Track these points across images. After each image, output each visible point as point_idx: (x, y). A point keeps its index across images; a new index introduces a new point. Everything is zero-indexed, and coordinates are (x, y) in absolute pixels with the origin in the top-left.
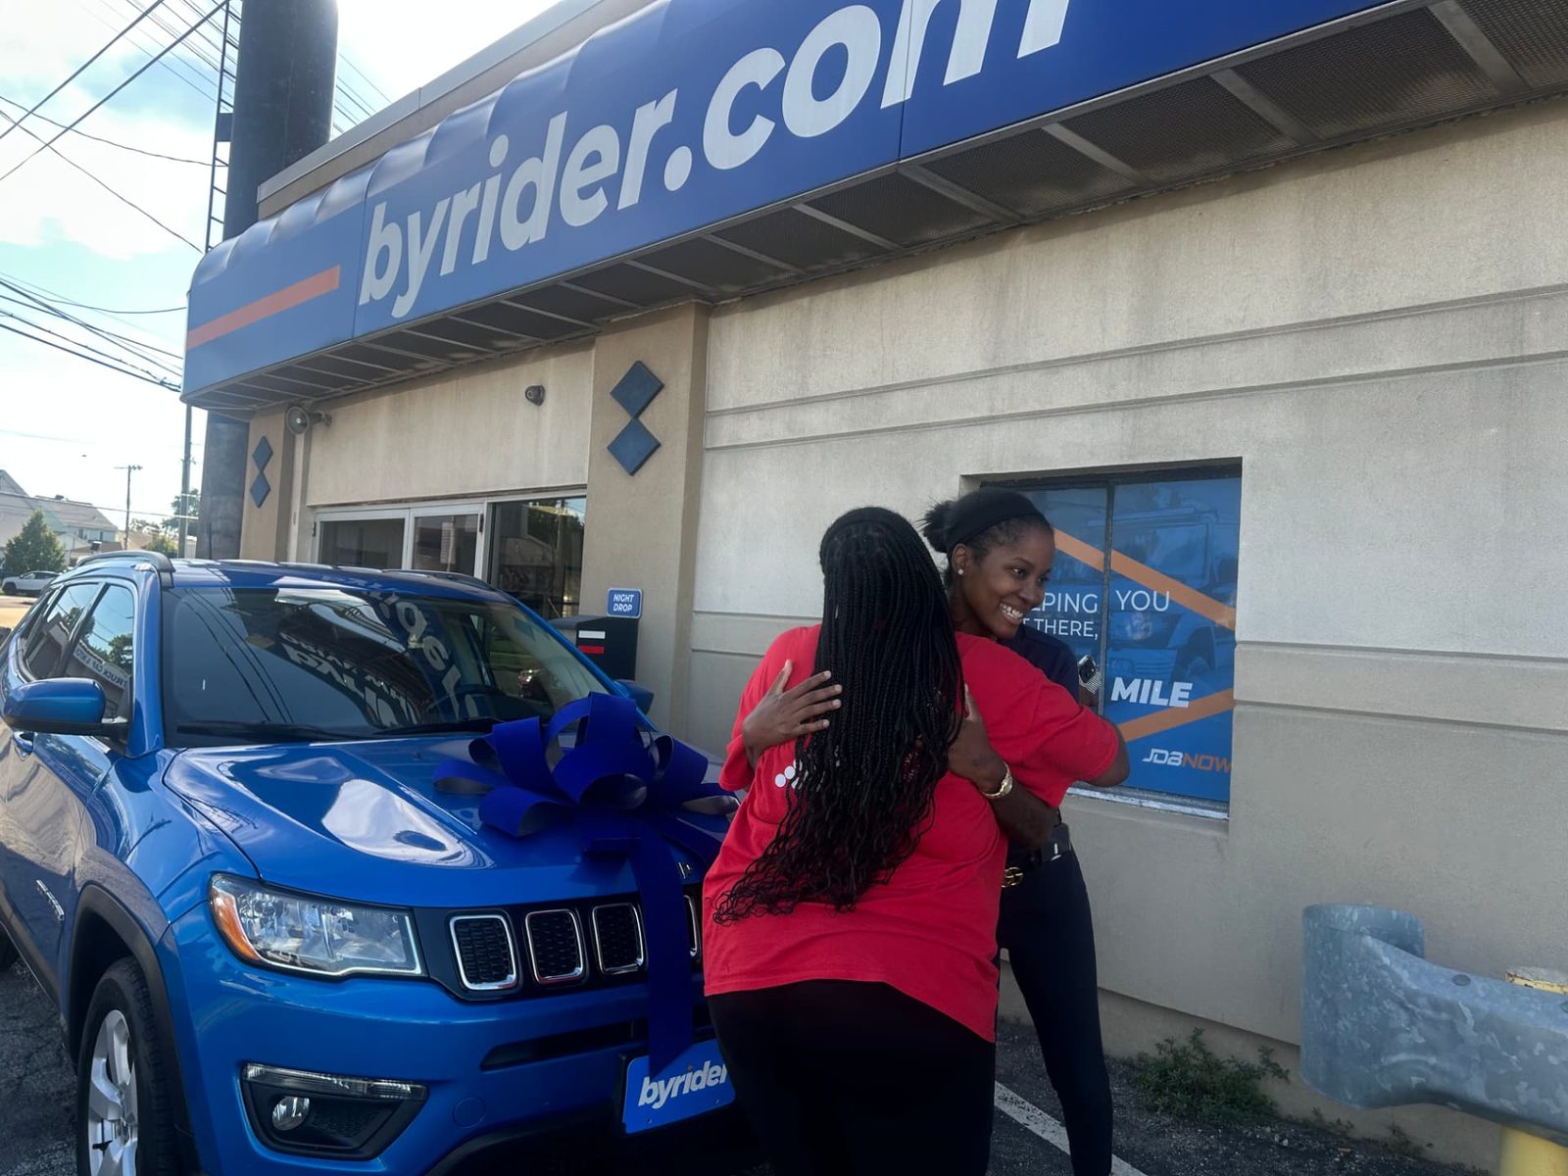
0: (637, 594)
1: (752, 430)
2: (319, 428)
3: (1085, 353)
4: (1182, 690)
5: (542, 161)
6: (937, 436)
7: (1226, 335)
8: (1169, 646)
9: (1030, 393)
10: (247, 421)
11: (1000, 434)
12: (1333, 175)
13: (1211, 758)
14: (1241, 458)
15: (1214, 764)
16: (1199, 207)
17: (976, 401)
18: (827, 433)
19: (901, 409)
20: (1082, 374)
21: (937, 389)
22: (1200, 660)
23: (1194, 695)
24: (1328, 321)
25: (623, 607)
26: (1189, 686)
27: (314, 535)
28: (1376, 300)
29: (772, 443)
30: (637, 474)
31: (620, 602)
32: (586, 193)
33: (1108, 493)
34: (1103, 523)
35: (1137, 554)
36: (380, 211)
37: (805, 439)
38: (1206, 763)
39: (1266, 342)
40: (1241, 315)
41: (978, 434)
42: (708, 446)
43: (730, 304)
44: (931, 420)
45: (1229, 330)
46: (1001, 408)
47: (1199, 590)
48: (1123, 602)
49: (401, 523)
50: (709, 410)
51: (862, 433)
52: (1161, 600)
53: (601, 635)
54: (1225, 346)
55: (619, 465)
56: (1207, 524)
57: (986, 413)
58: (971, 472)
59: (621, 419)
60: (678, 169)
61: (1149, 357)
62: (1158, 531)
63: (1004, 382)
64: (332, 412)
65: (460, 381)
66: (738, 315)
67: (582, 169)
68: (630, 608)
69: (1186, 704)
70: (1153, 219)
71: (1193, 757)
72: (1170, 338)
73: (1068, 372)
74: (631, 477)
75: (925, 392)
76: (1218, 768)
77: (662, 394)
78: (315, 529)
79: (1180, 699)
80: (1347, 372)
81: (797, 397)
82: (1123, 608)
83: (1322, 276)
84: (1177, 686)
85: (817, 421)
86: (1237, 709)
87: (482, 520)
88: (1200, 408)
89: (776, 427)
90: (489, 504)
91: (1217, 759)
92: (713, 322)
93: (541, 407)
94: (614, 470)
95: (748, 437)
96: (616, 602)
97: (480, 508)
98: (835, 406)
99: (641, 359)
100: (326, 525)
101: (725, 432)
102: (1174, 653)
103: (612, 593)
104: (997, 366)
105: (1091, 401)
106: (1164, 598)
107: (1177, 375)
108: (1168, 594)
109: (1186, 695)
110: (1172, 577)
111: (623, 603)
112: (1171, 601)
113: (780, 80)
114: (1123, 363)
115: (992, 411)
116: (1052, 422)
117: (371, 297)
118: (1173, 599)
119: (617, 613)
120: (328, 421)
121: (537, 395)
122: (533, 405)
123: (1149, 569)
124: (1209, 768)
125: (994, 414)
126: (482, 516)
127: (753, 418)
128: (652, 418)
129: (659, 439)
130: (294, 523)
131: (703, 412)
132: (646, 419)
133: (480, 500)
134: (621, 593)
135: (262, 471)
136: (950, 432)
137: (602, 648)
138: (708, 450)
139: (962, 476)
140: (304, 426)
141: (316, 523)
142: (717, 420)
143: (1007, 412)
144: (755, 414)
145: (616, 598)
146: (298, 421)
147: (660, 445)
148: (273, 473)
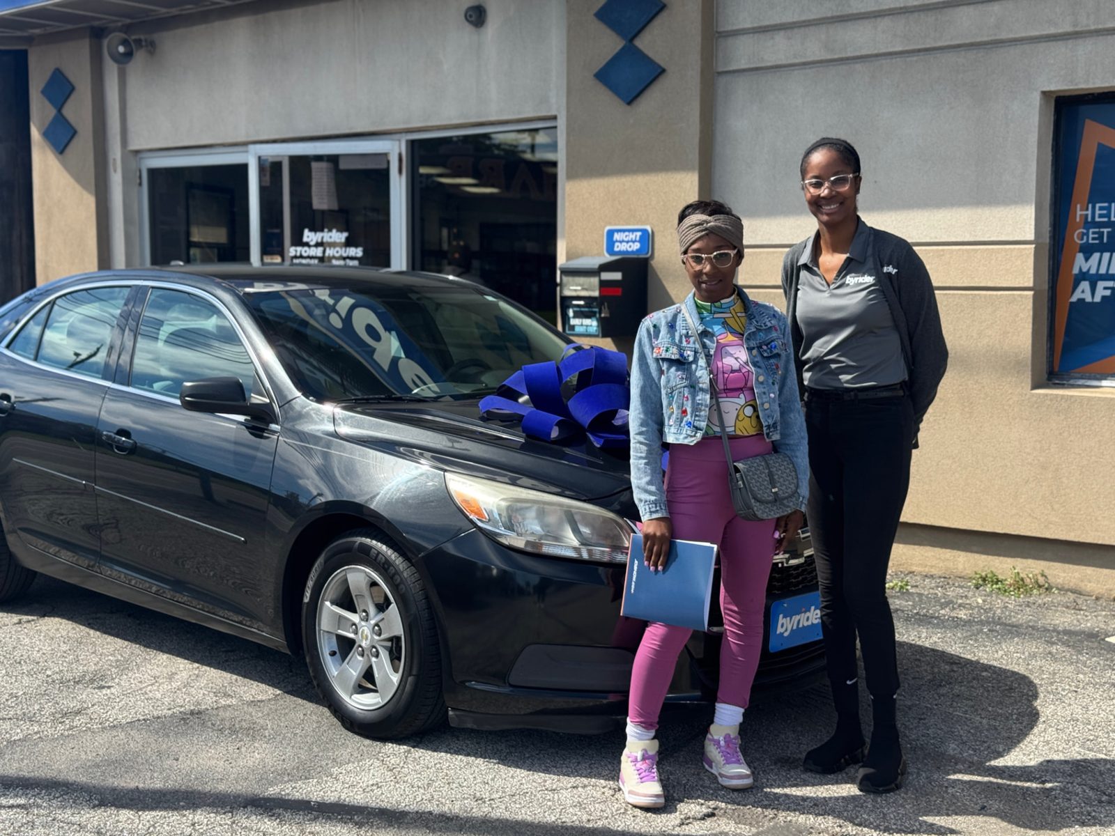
0: (644, 231)
1: (778, 50)
2: (140, 56)
6: (1014, 51)
10: (23, 47)
11: (1084, 49)
17: (1057, 16)
18: (876, 52)
25: (628, 245)
27: (140, 184)
29: (804, 64)
30: (635, 103)
31: (623, 241)
37: (848, 59)
41: (1060, 50)
42: (720, 70)
44: (1004, 35)
46: (1086, 22)
50: (722, 30)
51: (919, 51)
53: (617, 276)
55: (610, 93)
57: (1069, 29)
58: (1053, 88)
59: (608, 44)
64: (156, 37)
68: (636, 246)
74: (628, 108)
75: (996, 7)
77: (664, 14)
78: (140, 177)
81: (835, 14)
85: (862, 39)
87: (399, 160)
89: (813, 47)
90: (407, 141)
93: (482, 29)
94: (605, 99)
95: (770, 59)
96: (617, 241)
97: (398, 147)
98: (885, 23)
100: (153, 172)
101: (742, 53)
103: (611, 233)
111: (628, 242)
115: (1075, 26)
119: (621, 252)
120: (152, 47)
121: (477, 17)
122: (469, 28)
125: (1078, 29)
126: (399, 155)
127: (780, 37)
128: (652, 42)
129: (662, 64)
130: (115, 171)
131: (717, 32)
132: (643, 43)
133: (397, 136)
134: (624, 231)
135: (59, 111)
136: (1027, 48)
137: (620, 289)
138: (720, 73)
139: (1044, 93)
140: (129, 55)
141: (140, 171)
142: (730, 41)
143: (1093, 28)
144: (782, 33)
145: (617, 236)
146: (121, 49)
147: (663, 71)
148: (79, 111)
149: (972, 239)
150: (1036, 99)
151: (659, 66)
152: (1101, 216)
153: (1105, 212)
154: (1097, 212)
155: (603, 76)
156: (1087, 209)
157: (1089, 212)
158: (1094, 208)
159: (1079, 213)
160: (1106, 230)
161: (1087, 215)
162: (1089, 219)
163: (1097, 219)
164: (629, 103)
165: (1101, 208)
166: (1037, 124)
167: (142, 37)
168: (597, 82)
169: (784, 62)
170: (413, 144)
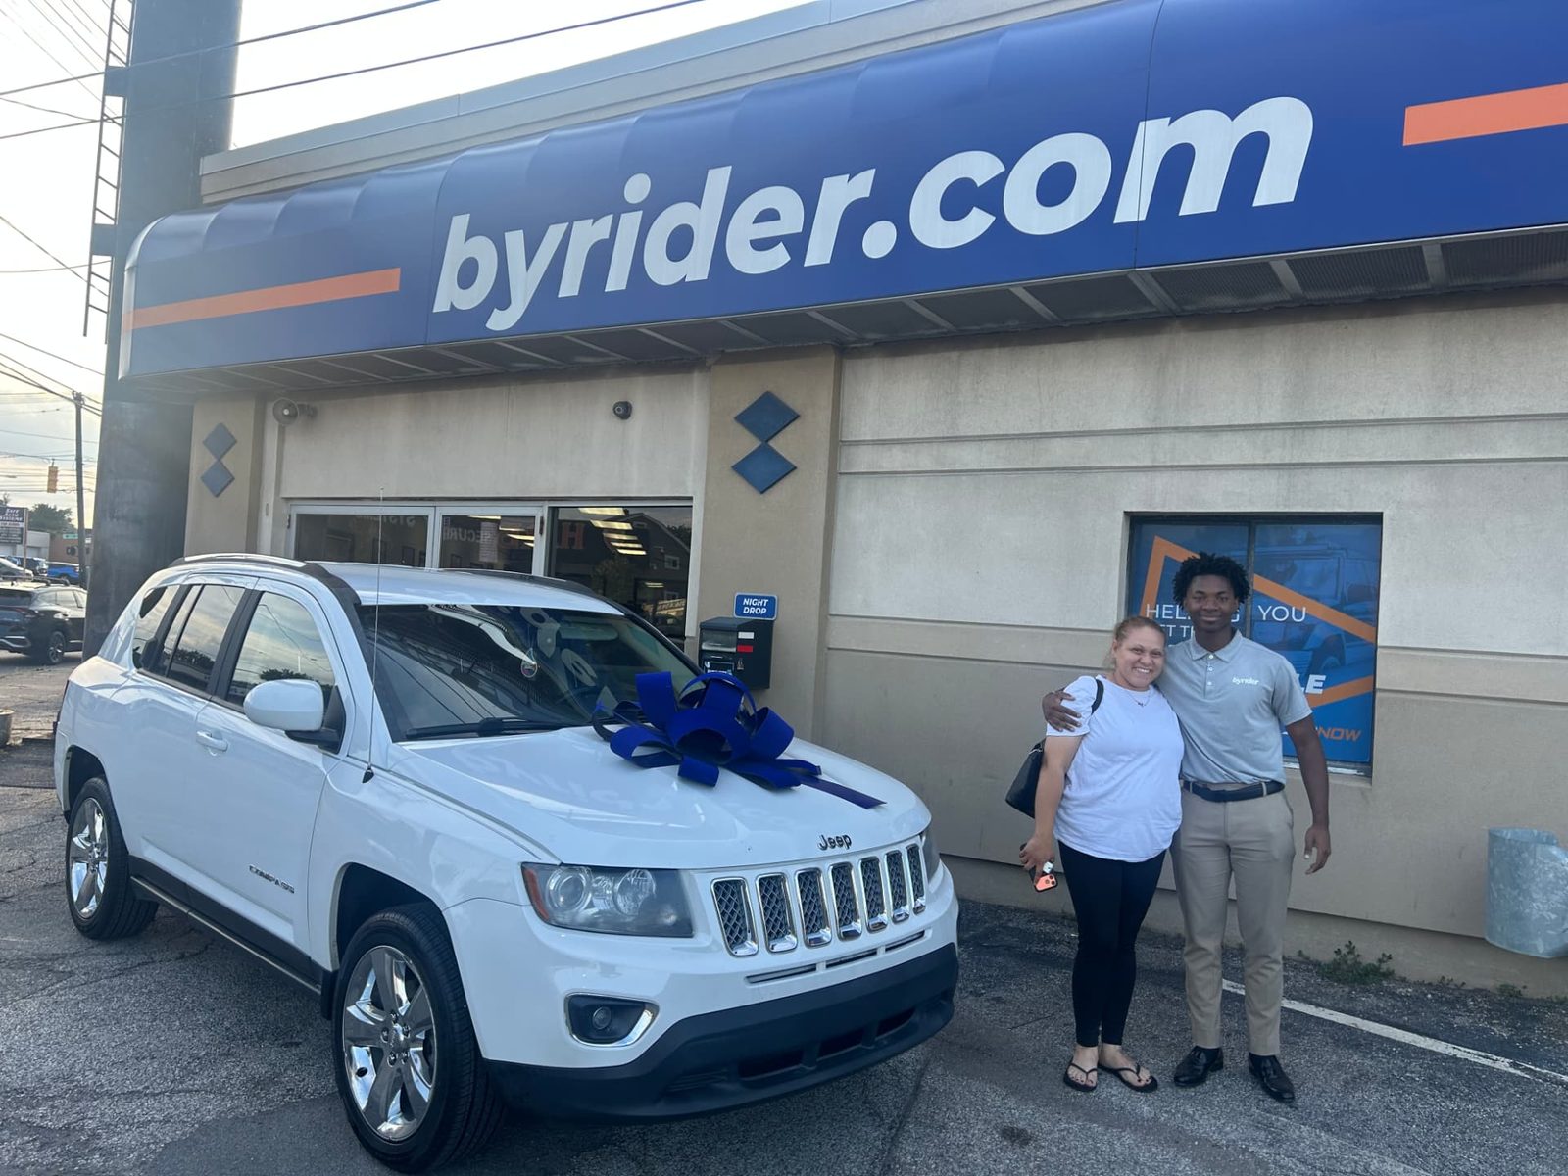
0: (772, 600)
1: (894, 459)
2: (303, 419)
3: (1243, 423)
4: (1317, 681)
5: (699, 207)
6: (1100, 478)
7: (1369, 421)
8: (1306, 648)
9: (1192, 450)
10: (190, 404)
11: (1161, 480)
12: (1458, 313)
13: (1342, 731)
14: (1382, 513)
15: (1345, 735)
16: (1346, 323)
17: (1140, 452)
18: (980, 468)
19: (1059, 453)
20: (1240, 438)
21: (1098, 440)
22: (1331, 659)
23: (1326, 685)
24: (1454, 418)
25: (755, 609)
26: (1323, 678)
27: (289, 527)
28: (1492, 407)
29: (918, 472)
30: (768, 492)
31: (751, 606)
32: (760, 245)
33: (1250, 531)
34: (1244, 553)
35: (1279, 579)
36: (460, 223)
37: (956, 471)
38: (1337, 734)
39: (1403, 429)
40: (1382, 407)
41: (1141, 479)
42: (842, 471)
43: (863, 347)
44: (1092, 464)
45: (1372, 417)
46: (1163, 459)
47: (1332, 607)
48: (1265, 614)
49: (422, 521)
50: (846, 439)
51: (1018, 470)
52: (1299, 614)
53: (750, 636)
54: (1367, 428)
55: (745, 482)
56: (1339, 558)
57: (1148, 463)
58: (1133, 509)
59: (748, 443)
60: (879, 240)
61: (1301, 431)
62: (1296, 562)
63: (1166, 440)
64: (318, 404)
65: (512, 387)
66: (875, 359)
67: (754, 223)
68: (764, 611)
69: (1320, 691)
70: (1304, 326)
71: (1326, 731)
72: (1320, 419)
73: (1226, 437)
74: (762, 496)
75: (1086, 441)
76: (1348, 738)
77: (797, 423)
78: (289, 521)
79: (1315, 687)
80: (1468, 456)
81: (946, 435)
82: (1264, 619)
83: (1448, 385)
84: (1313, 678)
85: (968, 457)
86: (1378, 695)
87: (542, 523)
88: (1347, 472)
89: (925, 460)
90: (549, 507)
91: (1347, 731)
92: (848, 363)
93: (627, 421)
94: (741, 489)
95: (887, 467)
96: (746, 605)
97: (540, 512)
98: (989, 446)
99: (769, 389)
100: (302, 517)
101: (863, 460)
102: (1311, 653)
103: (740, 598)
104: (1158, 426)
105: (1249, 460)
106: (1301, 612)
107: (1326, 447)
108: (1304, 609)
109: (1321, 684)
110: (1309, 596)
111: (756, 607)
112: (1306, 614)
113: (999, 182)
114: (1278, 435)
115: (1154, 461)
116: (1212, 476)
117: (452, 306)
118: (1310, 613)
119: (748, 615)
120: (312, 415)
121: (624, 411)
122: (617, 421)
123: (1287, 589)
124: (1340, 738)
125: (1155, 464)
126: (542, 519)
127: (896, 450)
128: (785, 444)
129: (794, 463)
130: (267, 514)
131: (842, 441)
132: (779, 444)
133: (540, 503)
134: (753, 597)
135: (219, 459)
136: (1112, 475)
137: (752, 647)
138: (840, 474)
139: (1125, 512)
140: (293, 416)
141: (290, 516)
142: (853, 449)
143: (1169, 464)
144: (898, 446)
145: (746, 601)
146: (286, 412)
147: (795, 468)
148: (238, 461)
149: (1062, 626)
150: (1121, 517)
151: (792, 465)
152: (1167, 614)
153: (1170, 612)
154: (1164, 611)
155: (740, 468)
156: (1156, 608)
157: (1157, 611)
158: (1161, 608)
159: (1148, 611)
160: (1171, 627)
161: (1155, 613)
162: (1157, 616)
163: (1164, 617)
164: (762, 492)
165: (1167, 608)
166: (1120, 536)
167: (306, 403)
168: (734, 473)
169: (900, 470)
170: (554, 511)
